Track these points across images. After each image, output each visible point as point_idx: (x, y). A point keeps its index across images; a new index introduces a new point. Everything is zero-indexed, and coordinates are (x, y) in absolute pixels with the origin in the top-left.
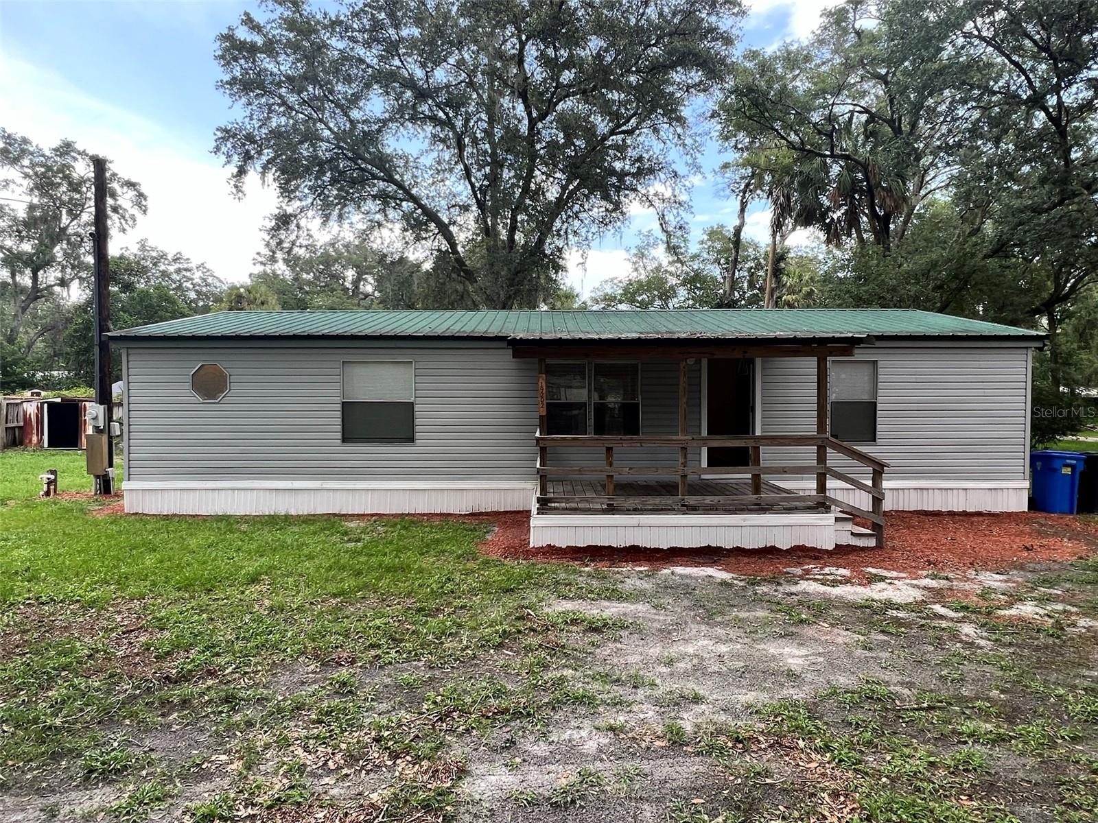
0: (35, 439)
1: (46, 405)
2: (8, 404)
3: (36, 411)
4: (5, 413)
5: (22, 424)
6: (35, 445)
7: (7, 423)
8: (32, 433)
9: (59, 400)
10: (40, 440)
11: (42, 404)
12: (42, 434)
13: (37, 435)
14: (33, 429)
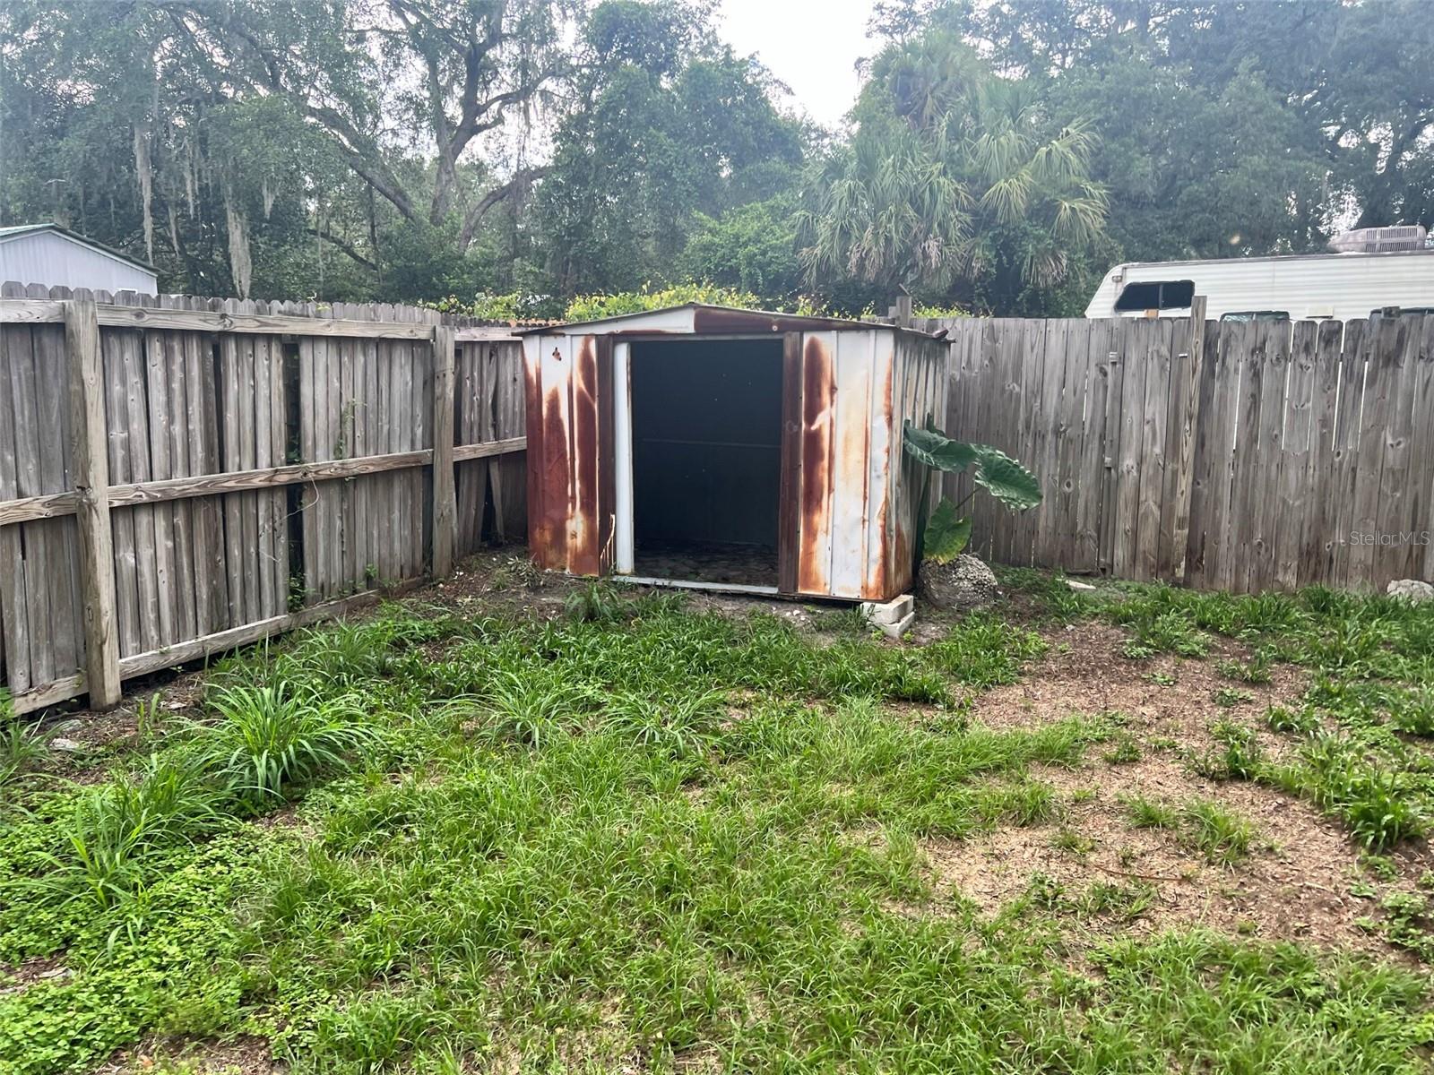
0: (577, 526)
1: (622, 354)
2: (460, 349)
3: (579, 383)
4: (451, 394)
5: (516, 442)
6: (579, 560)
7: (458, 441)
8: (563, 500)
9: (684, 324)
10: (602, 534)
11: (607, 344)
12: (609, 506)
13: (588, 508)
14: (566, 477)
